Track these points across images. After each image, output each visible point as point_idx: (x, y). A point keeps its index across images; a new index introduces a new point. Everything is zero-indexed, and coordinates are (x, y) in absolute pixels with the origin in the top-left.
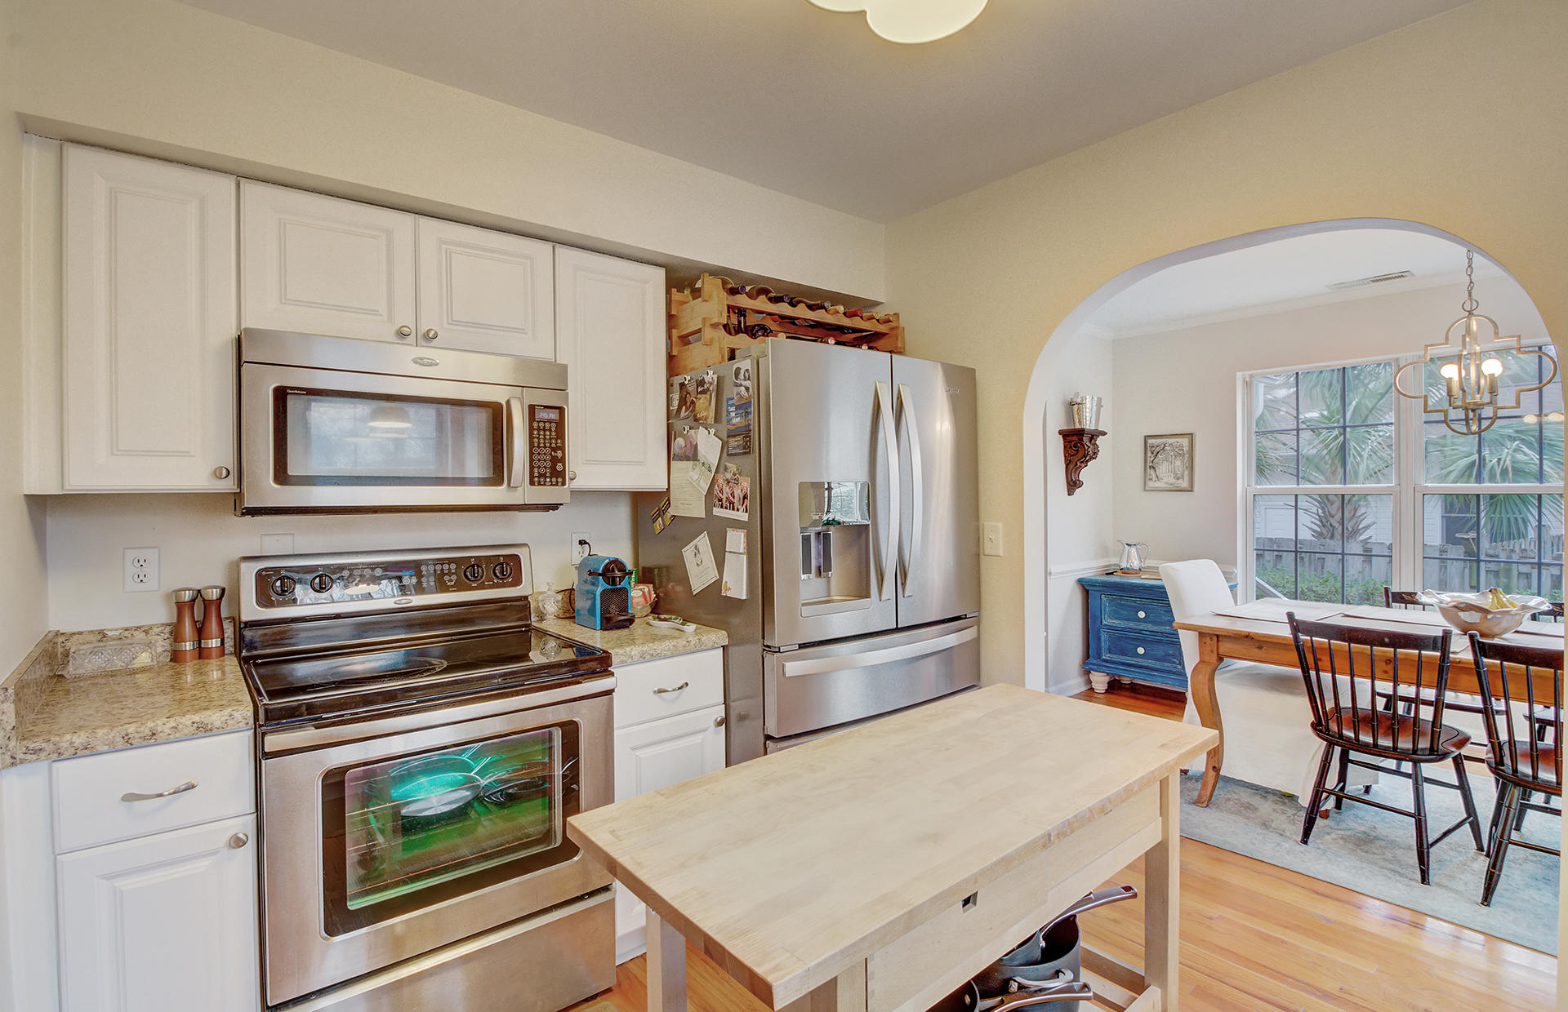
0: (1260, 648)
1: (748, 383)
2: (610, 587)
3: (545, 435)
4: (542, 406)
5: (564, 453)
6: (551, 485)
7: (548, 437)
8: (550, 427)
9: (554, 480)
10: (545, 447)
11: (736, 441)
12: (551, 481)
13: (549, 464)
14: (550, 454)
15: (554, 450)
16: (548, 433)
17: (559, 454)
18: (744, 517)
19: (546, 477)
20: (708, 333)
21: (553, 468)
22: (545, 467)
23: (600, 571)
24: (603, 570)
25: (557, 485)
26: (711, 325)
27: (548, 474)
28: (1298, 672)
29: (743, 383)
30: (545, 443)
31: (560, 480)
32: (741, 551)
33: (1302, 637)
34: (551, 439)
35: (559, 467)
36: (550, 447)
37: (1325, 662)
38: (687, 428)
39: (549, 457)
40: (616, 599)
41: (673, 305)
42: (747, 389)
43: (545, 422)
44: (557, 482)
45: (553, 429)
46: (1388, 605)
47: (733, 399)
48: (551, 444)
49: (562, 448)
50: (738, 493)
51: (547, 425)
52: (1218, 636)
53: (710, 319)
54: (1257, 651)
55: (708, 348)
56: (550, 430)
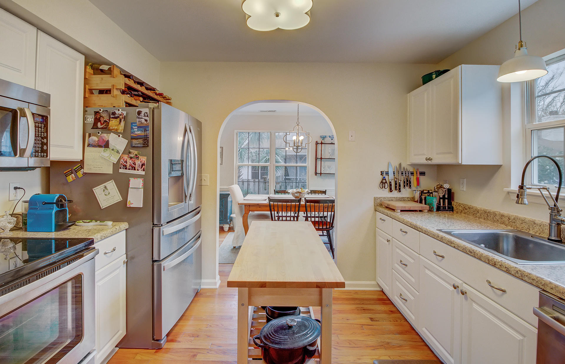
0: (260, 207)
1: (146, 118)
2: (59, 209)
3: (38, 130)
4: (37, 114)
5: (47, 140)
6: (41, 157)
7: (40, 131)
8: (41, 126)
9: (42, 154)
10: (38, 136)
11: (137, 141)
12: (41, 155)
13: (40, 146)
14: (41, 140)
15: (43, 138)
16: (40, 129)
17: (45, 141)
18: (143, 173)
19: (38, 153)
20: (116, 92)
21: (42, 148)
22: (38, 147)
23: (55, 201)
24: (56, 201)
25: (44, 157)
26: (116, 89)
27: (40, 151)
28: (269, 212)
29: (143, 117)
30: (38, 134)
31: (45, 154)
32: (141, 187)
33: (271, 203)
34: (41, 132)
35: (45, 147)
36: (41, 137)
37: (276, 209)
38: (100, 133)
39: (40, 142)
40: (61, 215)
41: (87, 74)
42: (146, 120)
43: (39, 123)
44: (44, 155)
45: (43, 127)
46: (275, 194)
47: (136, 123)
48: (41, 135)
49: (47, 138)
50: (138, 162)
51: (40, 125)
52: (249, 205)
53: (116, 86)
54: (259, 208)
55: (114, 99)
56: (41, 128)
